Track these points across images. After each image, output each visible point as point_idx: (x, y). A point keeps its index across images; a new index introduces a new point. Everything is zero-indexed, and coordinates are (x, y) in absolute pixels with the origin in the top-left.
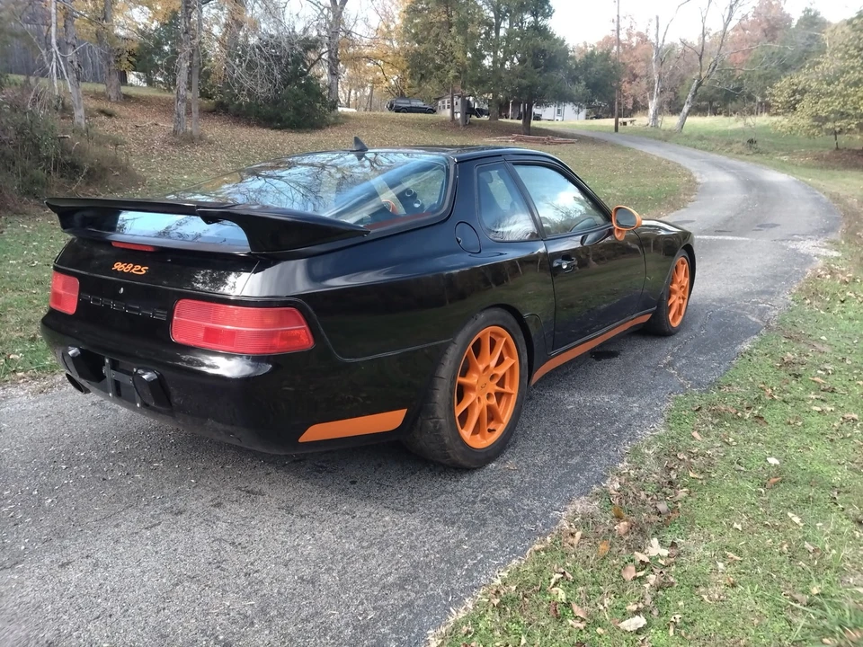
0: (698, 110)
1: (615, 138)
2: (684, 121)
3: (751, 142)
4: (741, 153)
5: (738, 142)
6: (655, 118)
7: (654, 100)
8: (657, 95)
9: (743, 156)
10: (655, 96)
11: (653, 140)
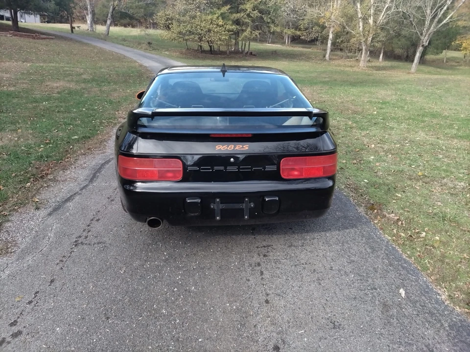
0: (115, 23)
1: (72, 36)
2: (109, 29)
3: (149, 43)
4: (147, 49)
5: (143, 43)
6: (92, 26)
7: (89, 16)
8: (90, 13)
9: (148, 51)
10: (89, 14)
11: (97, 39)
